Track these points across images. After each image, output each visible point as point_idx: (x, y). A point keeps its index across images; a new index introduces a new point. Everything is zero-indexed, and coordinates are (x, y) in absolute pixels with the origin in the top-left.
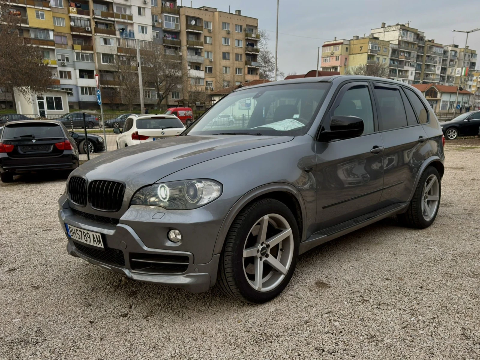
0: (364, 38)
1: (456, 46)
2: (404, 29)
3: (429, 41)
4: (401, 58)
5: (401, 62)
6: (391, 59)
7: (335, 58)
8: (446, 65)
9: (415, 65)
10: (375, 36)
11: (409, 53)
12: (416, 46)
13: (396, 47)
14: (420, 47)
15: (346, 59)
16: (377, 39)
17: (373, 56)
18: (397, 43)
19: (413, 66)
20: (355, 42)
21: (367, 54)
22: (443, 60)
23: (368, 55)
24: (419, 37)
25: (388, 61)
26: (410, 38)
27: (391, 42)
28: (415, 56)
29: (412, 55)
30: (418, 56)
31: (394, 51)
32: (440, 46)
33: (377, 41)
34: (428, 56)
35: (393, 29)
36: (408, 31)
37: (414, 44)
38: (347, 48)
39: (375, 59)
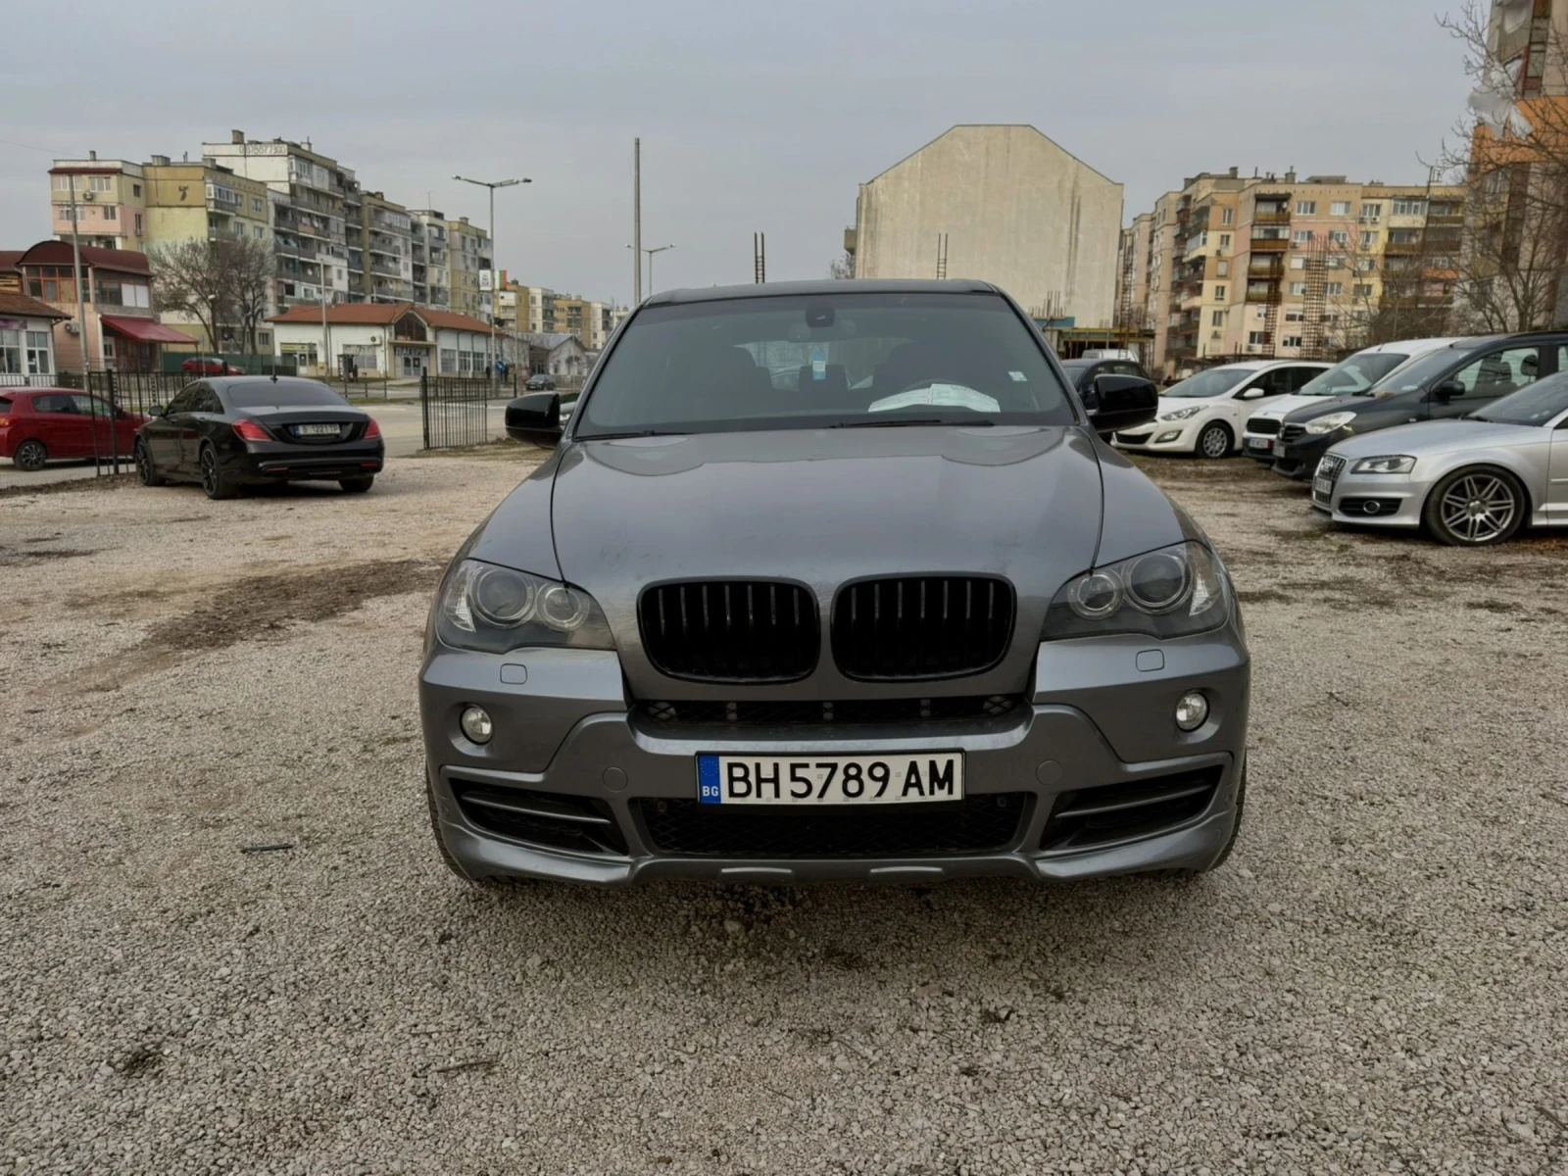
0: (186, 165)
1: (439, 215)
2: (300, 155)
3: (370, 194)
4: (306, 231)
5: (305, 242)
6: (277, 233)
7: (100, 211)
8: (423, 260)
9: (346, 254)
10: (221, 162)
11: (325, 221)
12: (339, 204)
13: (286, 201)
14: (349, 207)
15: (138, 218)
16: (227, 171)
17: (225, 218)
18: (286, 189)
19: (340, 256)
20: (162, 172)
21: (203, 210)
22: (414, 247)
23: (209, 214)
24: (343, 181)
25: (269, 235)
26: (321, 181)
27: (270, 186)
28: (342, 230)
29: (333, 227)
30: (348, 229)
31: (282, 211)
32: (400, 211)
33: (229, 177)
34: (376, 234)
35: (269, 150)
36: (311, 162)
37: (334, 199)
38: (137, 188)
39: (232, 228)
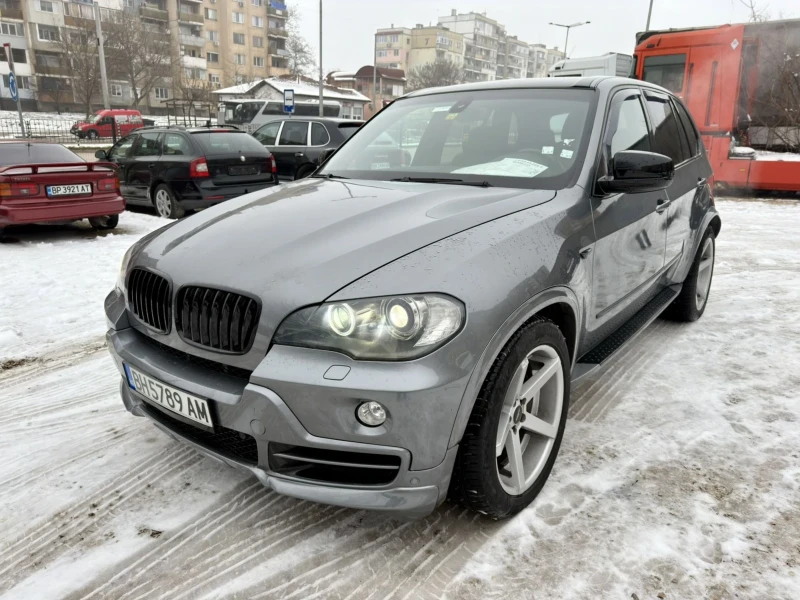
0: (430, 28)
1: (544, 46)
2: (480, 18)
3: (511, 37)
4: (478, 58)
5: (478, 64)
6: (465, 59)
7: (393, 52)
8: (532, 70)
9: (496, 68)
10: (445, 25)
11: (488, 52)
12: (496, 43)
13: (471, 42)
14: (500, 44)
15: (408, 54)
16: (447, 29)
17: (443, 53)
18: (472, 37)
19: (493, 69)
20: (419, 32)
21: (434, 50)
22: (529, 63)
23: (437, 51)
24: (498, 31)
25: (462, 61)
26: (488, 31)
27: (465, 36)
28: (495, 56)
29: (491, 54)
30: (498, 56)
31: (469, 48)
32: (524, 45)
33: (447, 33)
34: (511, 57)
35: (467, 18)
36: (485, 22)
37: (493, 40)
38: (408, 40)
39: (446, 57)
